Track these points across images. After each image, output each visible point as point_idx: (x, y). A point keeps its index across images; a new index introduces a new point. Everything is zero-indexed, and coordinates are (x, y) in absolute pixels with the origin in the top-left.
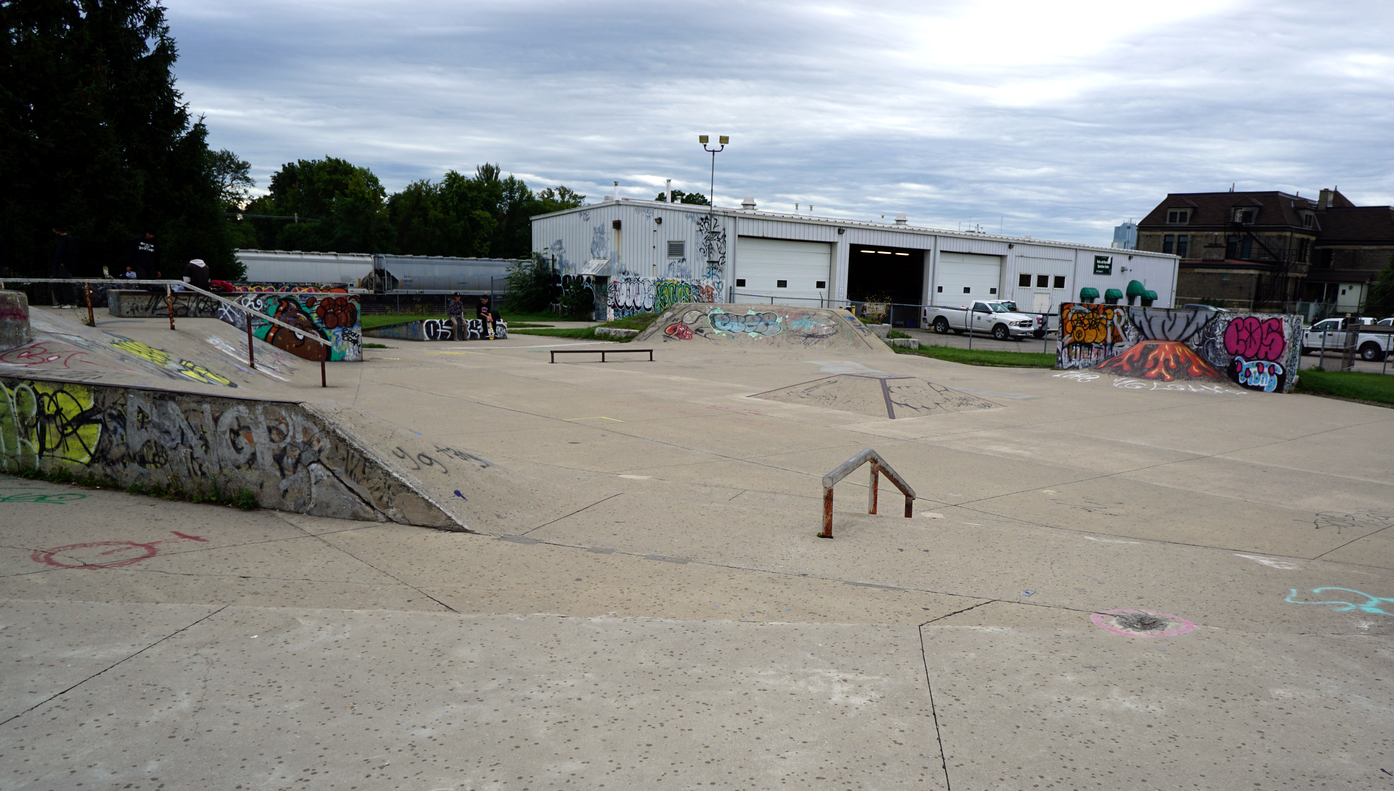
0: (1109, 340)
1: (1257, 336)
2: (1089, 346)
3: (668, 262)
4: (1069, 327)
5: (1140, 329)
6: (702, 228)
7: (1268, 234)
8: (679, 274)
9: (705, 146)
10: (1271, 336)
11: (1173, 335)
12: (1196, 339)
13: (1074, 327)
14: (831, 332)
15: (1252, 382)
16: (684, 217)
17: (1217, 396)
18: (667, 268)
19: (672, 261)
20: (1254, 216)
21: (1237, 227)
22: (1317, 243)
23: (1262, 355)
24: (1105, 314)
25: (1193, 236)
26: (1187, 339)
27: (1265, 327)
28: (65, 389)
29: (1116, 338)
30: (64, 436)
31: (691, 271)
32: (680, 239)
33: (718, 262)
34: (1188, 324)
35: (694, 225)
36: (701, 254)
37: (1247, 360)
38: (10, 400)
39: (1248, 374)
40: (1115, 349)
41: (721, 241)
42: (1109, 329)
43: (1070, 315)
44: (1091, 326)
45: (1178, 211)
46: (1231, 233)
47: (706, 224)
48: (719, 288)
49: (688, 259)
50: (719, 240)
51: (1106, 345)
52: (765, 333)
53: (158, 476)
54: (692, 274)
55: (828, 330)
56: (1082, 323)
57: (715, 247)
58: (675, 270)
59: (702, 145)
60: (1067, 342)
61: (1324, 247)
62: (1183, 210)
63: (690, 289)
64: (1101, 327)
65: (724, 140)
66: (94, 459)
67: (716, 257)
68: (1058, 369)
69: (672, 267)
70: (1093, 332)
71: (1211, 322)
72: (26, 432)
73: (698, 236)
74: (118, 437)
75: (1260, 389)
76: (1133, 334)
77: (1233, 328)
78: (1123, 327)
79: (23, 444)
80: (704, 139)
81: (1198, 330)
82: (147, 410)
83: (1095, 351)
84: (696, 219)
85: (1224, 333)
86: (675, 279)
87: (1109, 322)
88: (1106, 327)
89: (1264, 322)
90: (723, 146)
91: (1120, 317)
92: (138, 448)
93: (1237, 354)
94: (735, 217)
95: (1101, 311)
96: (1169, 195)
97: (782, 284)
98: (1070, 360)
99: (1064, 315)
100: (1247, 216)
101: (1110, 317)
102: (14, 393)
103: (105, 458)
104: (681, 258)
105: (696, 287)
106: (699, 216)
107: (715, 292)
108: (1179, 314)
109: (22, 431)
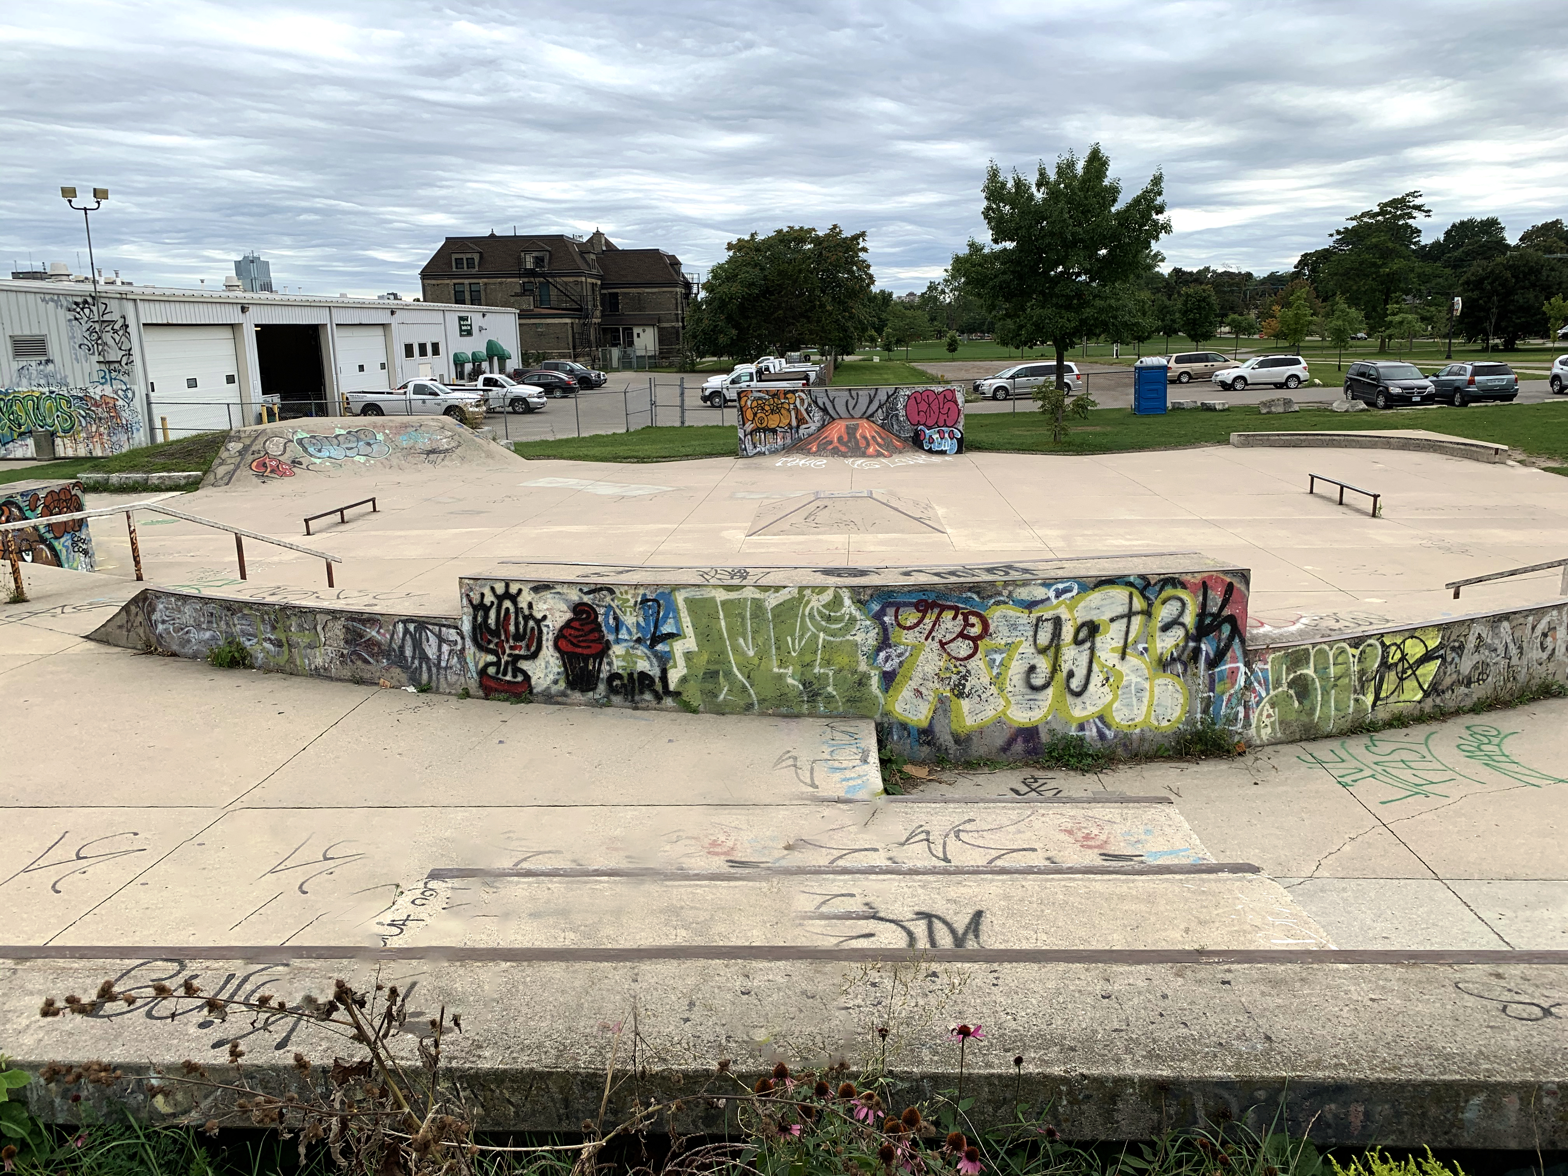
0: (794, 423)
1: (935, 406)
2: (774, 431)
3: (15, 366)
4: (749, 415)
5: (825, 410)
6: (78, 316)
7: (565, 279)
8: (42, 382)
9: (70, 201)
10: (947, 406)
11: (857, 413)
12: (880, 414)
13: (755, 414)
14: (453, 444)
15: (935, 448)
16: (39, 301)
17: (921, 465)
18: (15, 375)
19: (22, 364)
20: (546, 261)
21: (531, 273)
22: (603, 286)
23: (941, 423)
24: (786, 398)
25: (486, 284)
26: (872, 415)
27: (941, 398)
28: (1416, 634)
29: (801, 421)
30: (1402, 679)
31: (66, 377)
32: (36, 331)
33: (120, 362)
34: (871, 402)
35: (62, 312)
36: (82, 353)
37: (929, 428)
38: (1351, 659)
39: (931, 441)
40: (801, 431)
41: (121, 333)
42: (793, 413)
43: (749, 403)
44: (772, 412)
45: (464, 256)
46: (526, 280)
47: (87, 311)
48: (127, 397)
49: (57, 359)
50: (116, 332)
51: (791, 429)
52: (373, 455)
53: (1478, 691)
54: (70, 380)
55: (449, 443)
56: (763, 409)
57: (111, 342)
58: (33, 376)
59: (65, 201)
60: (749, 430)
61: (610, 291)
62: (469, 256)
63: (68, 402)
64: (783, 411)
65: (100, 194)
66: (1426, 694)
67: (114, 355)
68: (742, 457)
69: (25, 372)
70: (776, 417)
71: (892, 398)
72: (1362, 687)
73: (72, 327)
74: (1453, 666)
75: (943, 453)
76: (817, 416)
77: (912, 401)
78: (806, 410)
79: (1357, 700)
80: (69, 193)
81: (880, 406)
82: (1484, 635)
83: (780, 435)
84: (65, 304)
85: (905, 407)
86: (35, 389)
87: (792, 406)
88: (789, 411)
89: (939, 394)
90: (98, 202)
91: (802, 400)
92: (1467, 673)
93: (919, 424)
94: (135, 300)
95: (782, 396)
96: (448, 239)
97: (192, 383)
98: (755, 447)
99: (743, 403)
100: (539, 261)
101: (792, 401)
102: (1357, 652)
103: (1436, 690)
104: (44, 358)
105: (81, 399)
106: (70, 299)
107: (120, 403)
108: (860, 393)
109: (1358, 688)
